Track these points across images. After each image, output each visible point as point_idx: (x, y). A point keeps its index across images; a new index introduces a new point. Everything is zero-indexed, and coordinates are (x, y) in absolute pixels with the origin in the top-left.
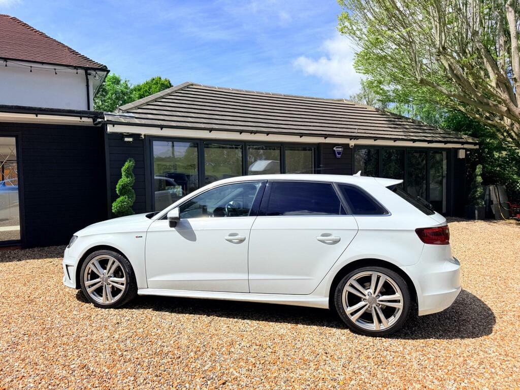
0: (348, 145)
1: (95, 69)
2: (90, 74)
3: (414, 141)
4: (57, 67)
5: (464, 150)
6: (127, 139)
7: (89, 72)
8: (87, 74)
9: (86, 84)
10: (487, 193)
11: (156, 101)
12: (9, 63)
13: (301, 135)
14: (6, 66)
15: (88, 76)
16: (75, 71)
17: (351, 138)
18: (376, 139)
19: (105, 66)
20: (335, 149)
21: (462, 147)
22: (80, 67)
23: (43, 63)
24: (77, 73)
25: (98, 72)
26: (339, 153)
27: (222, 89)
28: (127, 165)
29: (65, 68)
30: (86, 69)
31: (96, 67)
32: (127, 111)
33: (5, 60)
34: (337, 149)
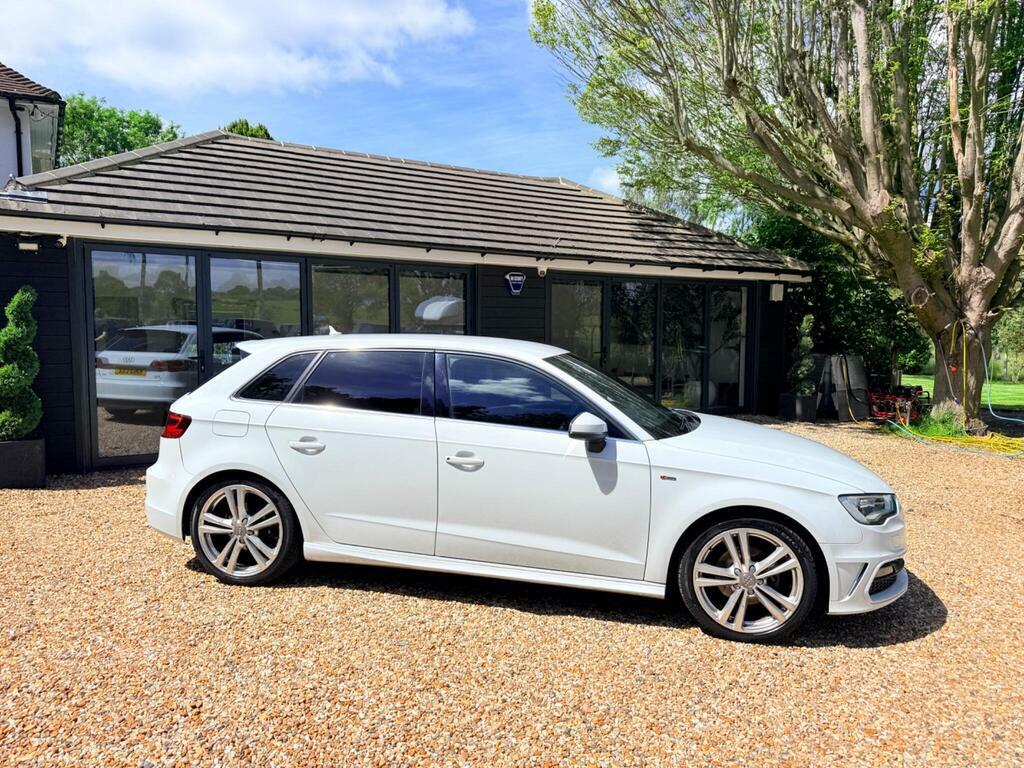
0: (536, 269)
1: (32, 99)
2: (22, 109)
3: (673, 265)
5: (782, 286)
7: (18, 103)
8: (14, 109)
9: (14, 129)
10: (826, 369)
11: (121, 169)
13: (429, 247)
15: (19, 113)
17: (538, 256)
18: (591, 259)
19: (55, 93)
20: (508, 277)
21: (776, 278)
25: (39, 106)
26: (517, 286)
27: (295, 147)
28: (17, 299)
30: (12, 99)
31: (36, 93)
32: (37, 188)
34: (512, 278)
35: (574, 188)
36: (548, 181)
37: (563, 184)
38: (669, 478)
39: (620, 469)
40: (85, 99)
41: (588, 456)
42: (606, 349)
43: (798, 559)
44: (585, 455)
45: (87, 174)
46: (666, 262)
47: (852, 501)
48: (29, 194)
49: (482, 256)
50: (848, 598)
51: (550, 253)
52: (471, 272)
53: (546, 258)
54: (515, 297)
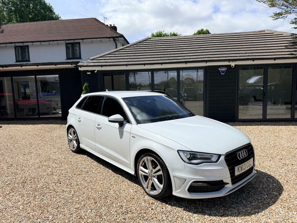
1: (117, 37)
2: (116, 40)
4: (101, 39)
6: (88, 73)
7: (115, 39)
8: (114, 40)
9: (115, 45)
12: (84, 41)
14: (83, 42)
15: (115, 41)
16: (109, 39)
19: (122, 35)
20: (219, 69)
22: (111, 37)
23: (96, 38)
25: (119, 38)
29: (105, 39)
30: (113, 38)
31: (119, 36)
32: (93, 59)
33: (83, 39)
34: (221, 69)
35: (271, 32)
36: (260, 32)
38: (134, 137)
39: (124, 132)
42: (265, 92)
43: (162, 171)
44: (118, 128)
45: (107, 55)
46: (293, 57)
47: (184, 153)
48: (91, 61)
49: (206, 63)
50: (179, 190)
51: (234, 59)
52: (205, 69)
53: (233, 61)
54: (223, 75)
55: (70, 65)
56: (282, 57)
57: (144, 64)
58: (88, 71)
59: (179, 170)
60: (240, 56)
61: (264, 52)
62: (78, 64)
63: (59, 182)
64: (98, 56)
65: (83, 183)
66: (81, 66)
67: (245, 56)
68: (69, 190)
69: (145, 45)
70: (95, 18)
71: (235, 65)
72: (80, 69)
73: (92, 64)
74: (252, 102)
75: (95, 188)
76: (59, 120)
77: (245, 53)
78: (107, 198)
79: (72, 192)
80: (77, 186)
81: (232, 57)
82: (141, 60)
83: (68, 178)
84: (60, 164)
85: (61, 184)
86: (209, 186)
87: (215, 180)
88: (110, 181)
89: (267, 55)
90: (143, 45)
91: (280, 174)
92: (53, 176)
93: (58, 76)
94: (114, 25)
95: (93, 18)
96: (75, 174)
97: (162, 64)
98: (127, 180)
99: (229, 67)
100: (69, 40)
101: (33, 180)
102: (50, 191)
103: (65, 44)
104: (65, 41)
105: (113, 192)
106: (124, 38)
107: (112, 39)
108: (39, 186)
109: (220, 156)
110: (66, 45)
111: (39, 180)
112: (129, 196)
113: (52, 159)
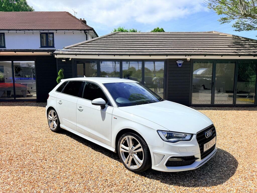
1: (88, 30)
2: (87, 32)
3: (240, 55)
4: (74, 31)
7: (86, 31)
9: (86, 37)
11: (88, 43)
12: (58, 31)
14: (56, 32)
15: (86, 33)
16: (80, 31)
20: (177, 62)
22: (82, 30)
23: (69, 30)
24: (81, 32)
25: (90, 31)
26: (180, 64)
29: (77, 31)
30: (85, 30)
31: (89, 29)
32: (68, 48)
33: (56, 30)
34: (178, 62)
35: (217, 33)
36: (209, 32)
37: (214, 33)
38: (115, 118)
39: (106, 114)
40: (121, 28)
41: (101, 110)
42: (213, 83)
43: (143, 148)
44: (100, 110)
45: (80, 45)
46: (236, 54)
47: (163, 133)
48: (66, 50)
49: (167, 56)
50: (158, 165)
51: (189, 54)
52: (166, 61)
53: (188, 56)
54: (180, 67)
55: (47, 53)
56: (228, 54)
57: (114, 55)
58: (63, 59)
59: (159, 148)
60: (194, 52)
61: (213, 50)
62: (54, 52)
63: (44, 159)
64: (72, 46)
65: (67, 159)
66: (57, 54)
67: (199, 52)
68: (56, 166)
69: (114, 39)
70: (68, 12)
71: (190, 59)
72: (56, 56)
73: (67, 53)
74: (202, 90)
75: (79, 164)
76: (34, 102)
77: (198, 49)
78: (92, 172)
79: (59, 168)
80: (62, 162)
81: (187, 52)
82: (111, 51)
83: (53, 155)
84: (43, 142)
85: (46, 160)
86: (184, 161)
87: (188, 156)
88: (92, 158)
89: (215, 52)
90: (113, 39)
91: (233, 150)
92: (37, 153)
93: (34, 62)
94: (84, 19)
95: (66, 12)
96: (59, 152)
97: (130, 55)
98: (107, 156)
99: (185, 60)
100: (43, 30)
101: (19, 157)
102: (37, 168)
103: (40, 33)
104: (40, 31)
105: (96, 167)
106: (94, 31)
107: (83, 32)
108: (25, 163)
109: (192, 135)
110: (41, 35)
111: (25, 157)
112: (111, 171)
113: (35, 138)
